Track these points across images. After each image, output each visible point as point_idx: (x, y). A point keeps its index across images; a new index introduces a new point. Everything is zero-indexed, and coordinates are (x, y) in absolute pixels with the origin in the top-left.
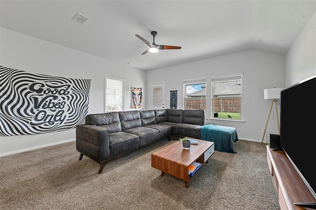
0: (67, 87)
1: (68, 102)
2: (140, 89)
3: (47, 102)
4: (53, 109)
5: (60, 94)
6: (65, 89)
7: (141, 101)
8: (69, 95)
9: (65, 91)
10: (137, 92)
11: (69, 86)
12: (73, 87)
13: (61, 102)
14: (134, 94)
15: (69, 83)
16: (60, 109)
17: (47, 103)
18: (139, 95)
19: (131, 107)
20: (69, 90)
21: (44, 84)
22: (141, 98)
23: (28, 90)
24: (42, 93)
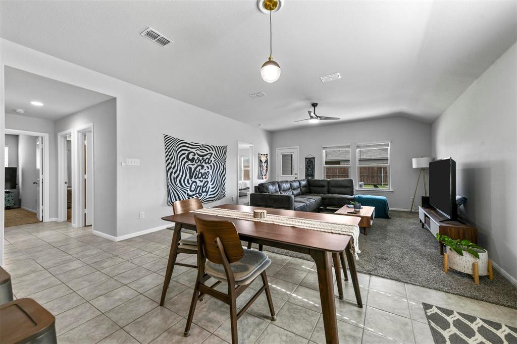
0: (210, 155)
1: (211, 172)
2: (266, 156)
3: (197, 171)
4: (201, 179)
5: (206, 163)
6: (209, 157)
7: (267, 170)
8: (211, 164)
9: (209, 159)
10: (263, 159)
11: (212, 154)
12: (215, 155)
13: (206, 171)
14: (261, 161)
15: (211, 152)
16: (206, 180)
17: (197, 173)
18: (265, 163)
19: (259, 178)
20: (212, 159)
21: (195, 152)
22: (267, 167)
23: (185, 160)
24: (194, 163)
